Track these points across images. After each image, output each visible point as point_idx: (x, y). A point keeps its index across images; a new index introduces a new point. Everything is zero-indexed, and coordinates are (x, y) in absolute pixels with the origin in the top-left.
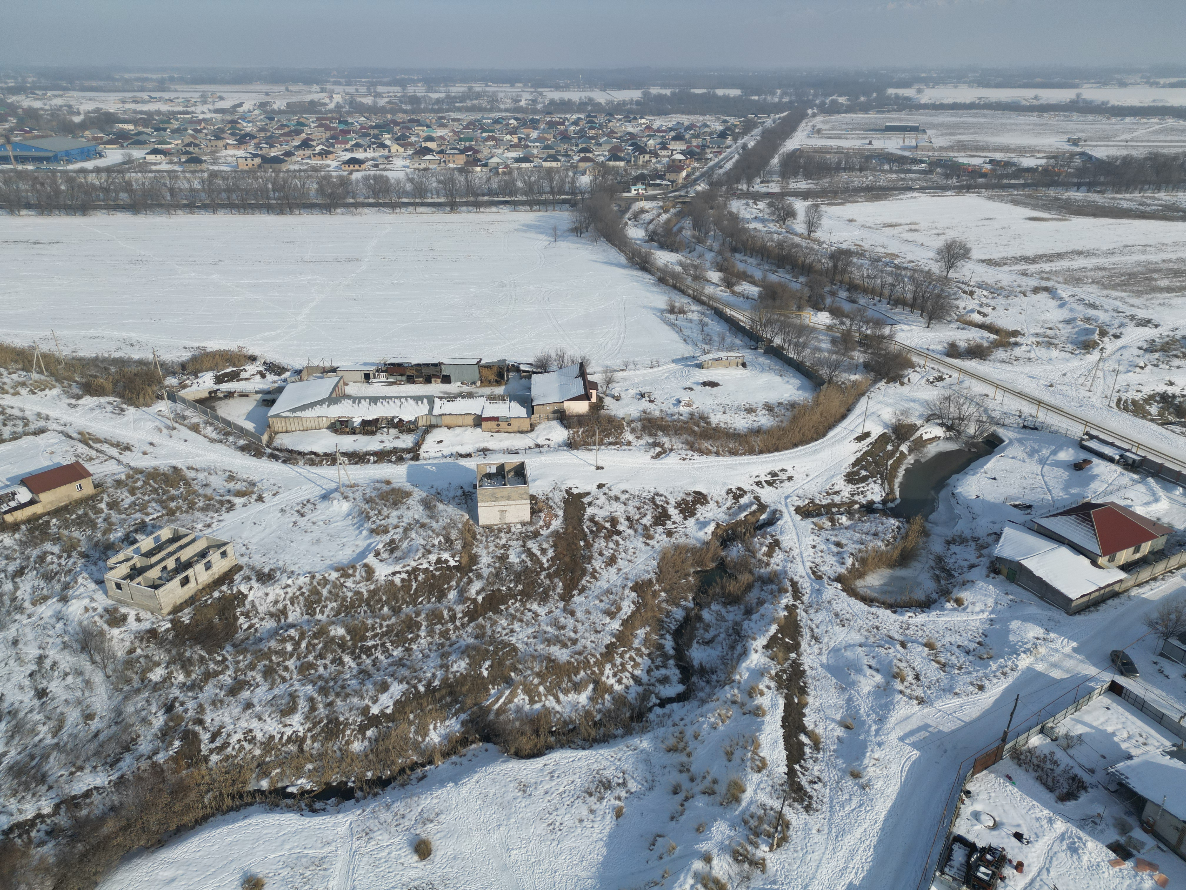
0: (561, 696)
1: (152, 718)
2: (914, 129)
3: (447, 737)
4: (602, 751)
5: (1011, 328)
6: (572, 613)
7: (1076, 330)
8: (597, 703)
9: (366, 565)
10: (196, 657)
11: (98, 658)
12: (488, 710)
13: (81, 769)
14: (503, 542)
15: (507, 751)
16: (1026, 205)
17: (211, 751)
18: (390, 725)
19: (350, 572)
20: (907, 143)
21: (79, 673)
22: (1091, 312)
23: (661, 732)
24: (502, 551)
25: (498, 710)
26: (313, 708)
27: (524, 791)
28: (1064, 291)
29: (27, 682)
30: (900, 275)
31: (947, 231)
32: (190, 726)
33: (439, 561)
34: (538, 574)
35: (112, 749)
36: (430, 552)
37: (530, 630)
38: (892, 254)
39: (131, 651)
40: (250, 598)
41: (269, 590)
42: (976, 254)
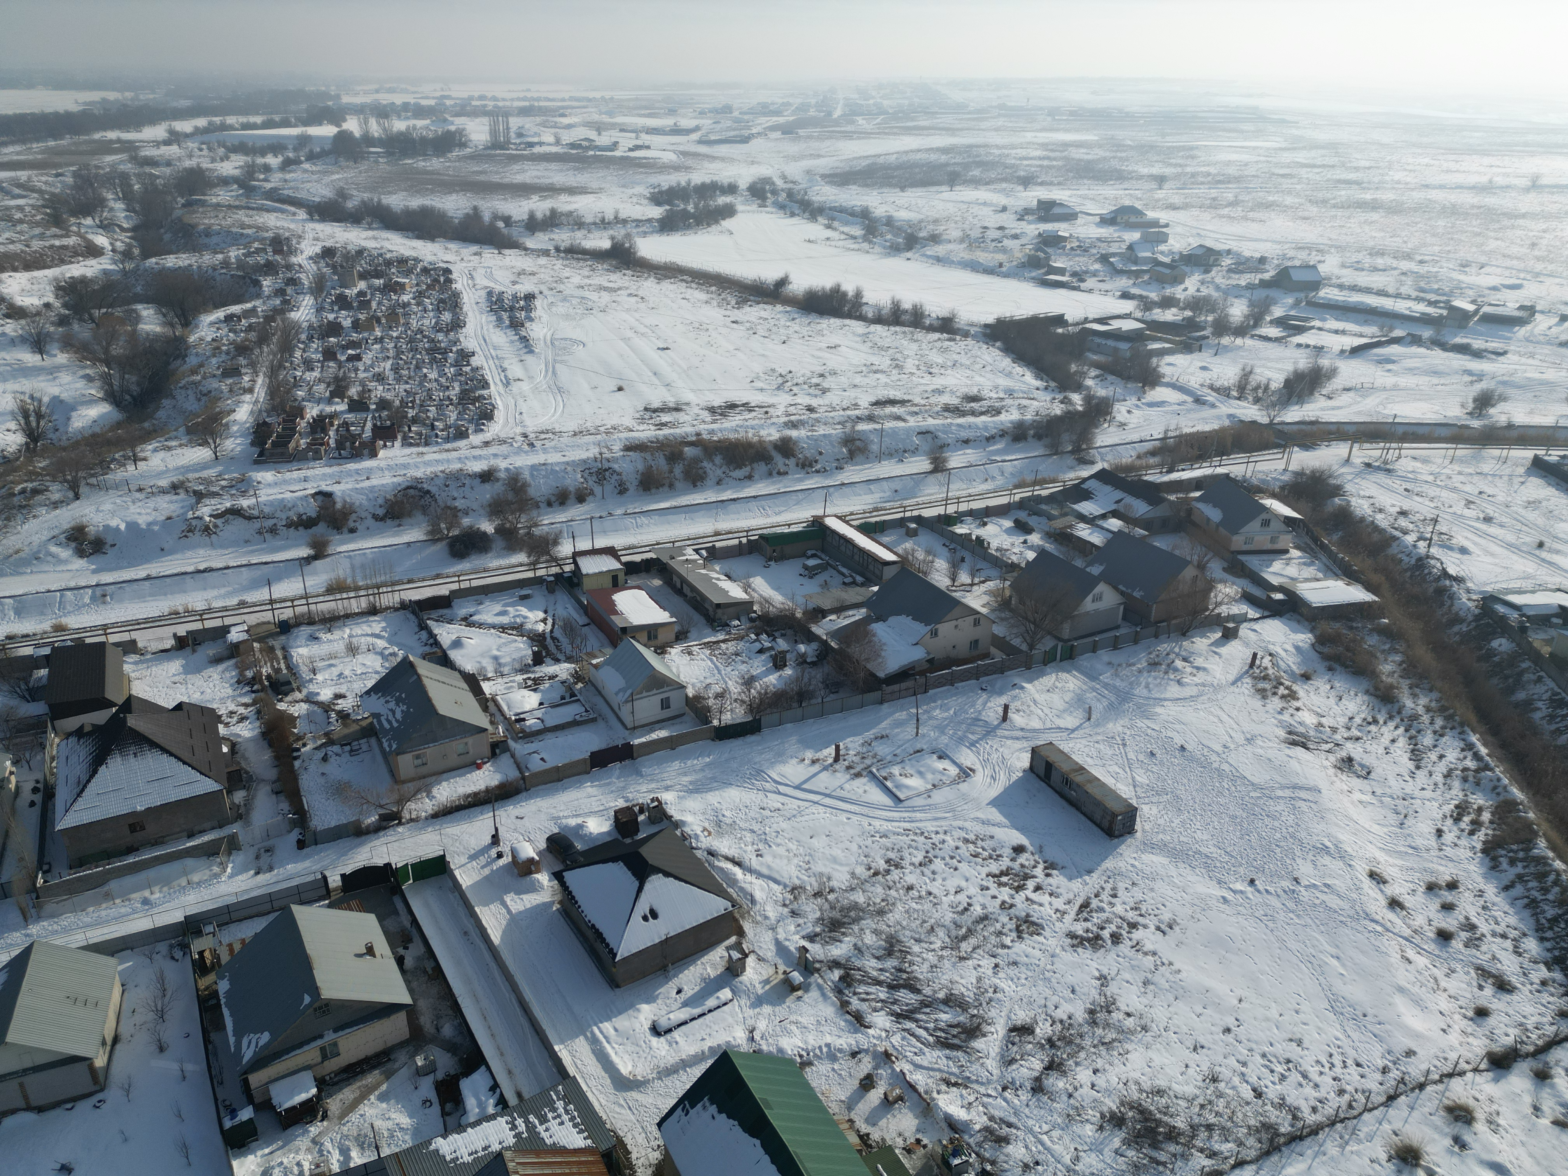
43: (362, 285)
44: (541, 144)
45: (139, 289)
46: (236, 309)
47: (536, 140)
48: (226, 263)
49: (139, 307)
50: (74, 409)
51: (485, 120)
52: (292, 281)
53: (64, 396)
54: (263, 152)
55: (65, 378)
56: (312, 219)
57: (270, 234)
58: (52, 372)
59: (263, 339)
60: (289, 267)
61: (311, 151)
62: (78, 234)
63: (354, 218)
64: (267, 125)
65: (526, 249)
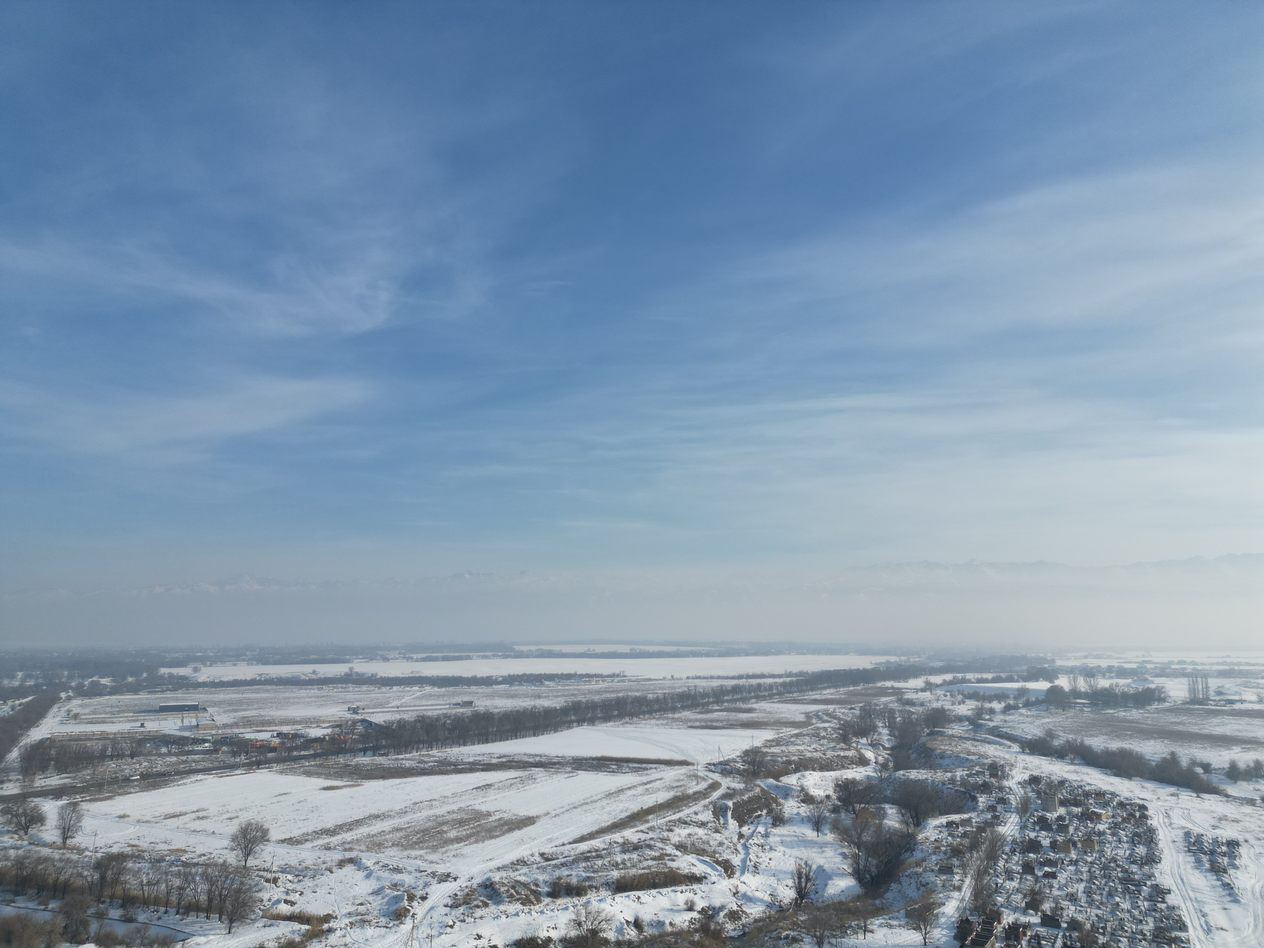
2: (194, 708)
5: (322, 912)
7: (386, 900)
16: (318, 775)
20: (186, 723)
22: (397, 877)
28: (368, 860)
30: (190, 873)
31: (240, 813)
38: (178, 850)
42: (275, 834)
43: (1062, 811)
44: (1242, 701)
45: (888, 793)
46: (955, 817)
47: (1236, 698)
48: (953, 781)
49: (887, 806)
50: (830, 878)
51: (1185, 680)
52: (1003, 801)
53: (826, 867)
54: (990, 699)
55: (829, 852)
56: (1023, 752)
57: (989, 761)
58: (822, 846)
59: (974, 846)
60: (1001, 789)
61: (1028, 700)
62: (856, 749)
63: (1059, 754)
64: (995, 680)
65: (1227, 796)
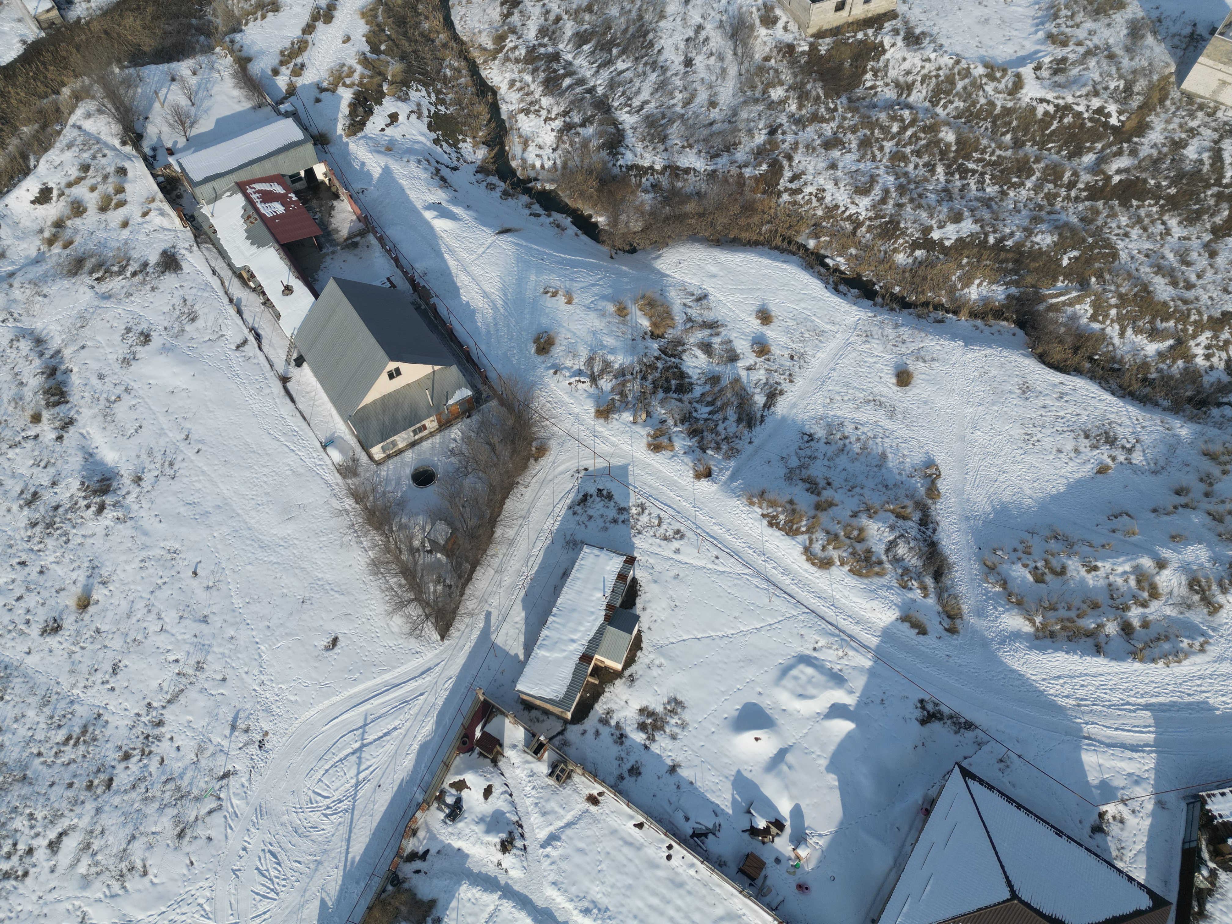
0: (1129, 332)
1: (756, 132)
3: (986, 301)
4: (1130, 408)
6: (1213, 254)
8: (1164, 362)
9: (1018, 76)
10: (814, 93)
11: (740, 52)
12: (1042, 299)
13: (691, 146)
14: (1194, 124)
15: (1033, 348)
17: (786, 190)
18: (941, 256)
19: (998, 75)
21: (721, 58)
23: (1212, 432)
24: (1184, 136)
25: (1052, 305)
26: (883, 201)
27: (1024, 392)
29: (682, 45)
32: (780, 158)
33: (1100, 111)
34: (1208, 186)
35: (717, 143)
36: (1096, 94)
37: (1147, 245)
39: (767, 59)
40: (887, 56)
41: (909, 55)
